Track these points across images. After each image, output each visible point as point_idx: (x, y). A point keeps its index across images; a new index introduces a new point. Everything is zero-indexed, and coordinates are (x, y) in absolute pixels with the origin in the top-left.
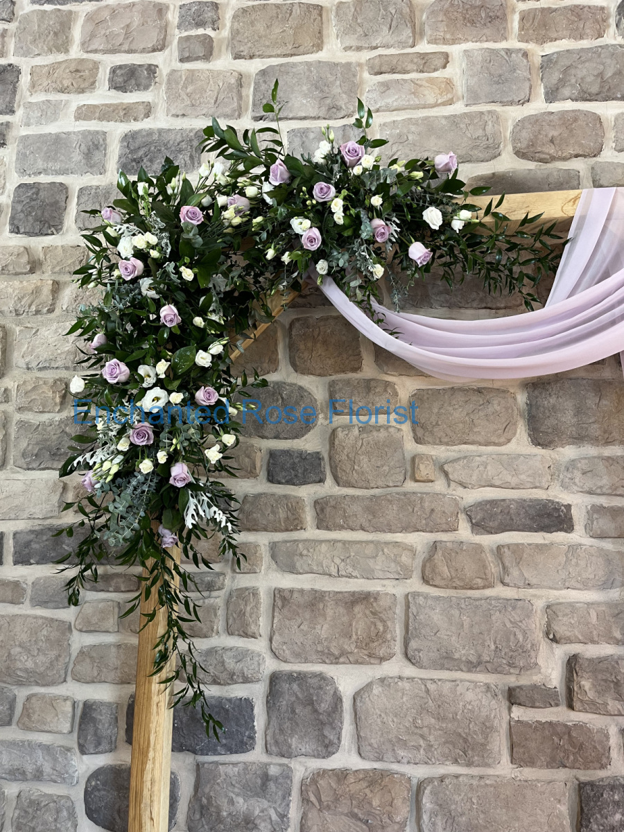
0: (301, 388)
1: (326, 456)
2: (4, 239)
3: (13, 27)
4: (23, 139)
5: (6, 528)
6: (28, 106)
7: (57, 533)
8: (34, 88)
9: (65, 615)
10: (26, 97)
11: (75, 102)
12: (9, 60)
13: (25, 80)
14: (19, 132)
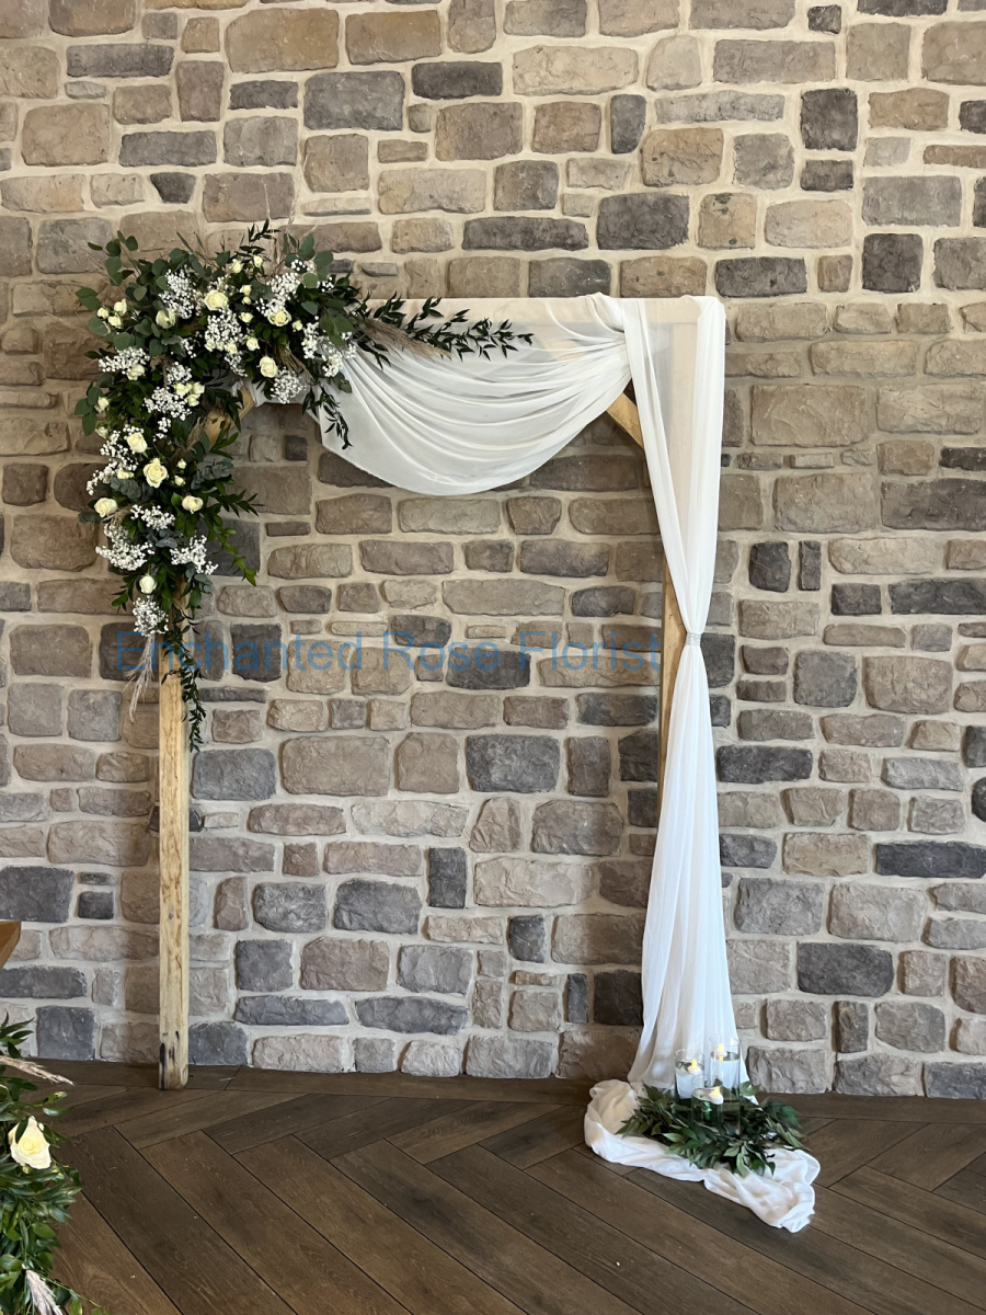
2: (857, 294)
3: (840, 40)
4: (871, 182)
5: (883, 581)
6: (874, 144)
7: (937, 587)
8: (877, 119)
9: (948, 657)
10: (865, 131)
11: (922, 140)
12: (841, 82)
13: (863, 109)
14: (861, 173)
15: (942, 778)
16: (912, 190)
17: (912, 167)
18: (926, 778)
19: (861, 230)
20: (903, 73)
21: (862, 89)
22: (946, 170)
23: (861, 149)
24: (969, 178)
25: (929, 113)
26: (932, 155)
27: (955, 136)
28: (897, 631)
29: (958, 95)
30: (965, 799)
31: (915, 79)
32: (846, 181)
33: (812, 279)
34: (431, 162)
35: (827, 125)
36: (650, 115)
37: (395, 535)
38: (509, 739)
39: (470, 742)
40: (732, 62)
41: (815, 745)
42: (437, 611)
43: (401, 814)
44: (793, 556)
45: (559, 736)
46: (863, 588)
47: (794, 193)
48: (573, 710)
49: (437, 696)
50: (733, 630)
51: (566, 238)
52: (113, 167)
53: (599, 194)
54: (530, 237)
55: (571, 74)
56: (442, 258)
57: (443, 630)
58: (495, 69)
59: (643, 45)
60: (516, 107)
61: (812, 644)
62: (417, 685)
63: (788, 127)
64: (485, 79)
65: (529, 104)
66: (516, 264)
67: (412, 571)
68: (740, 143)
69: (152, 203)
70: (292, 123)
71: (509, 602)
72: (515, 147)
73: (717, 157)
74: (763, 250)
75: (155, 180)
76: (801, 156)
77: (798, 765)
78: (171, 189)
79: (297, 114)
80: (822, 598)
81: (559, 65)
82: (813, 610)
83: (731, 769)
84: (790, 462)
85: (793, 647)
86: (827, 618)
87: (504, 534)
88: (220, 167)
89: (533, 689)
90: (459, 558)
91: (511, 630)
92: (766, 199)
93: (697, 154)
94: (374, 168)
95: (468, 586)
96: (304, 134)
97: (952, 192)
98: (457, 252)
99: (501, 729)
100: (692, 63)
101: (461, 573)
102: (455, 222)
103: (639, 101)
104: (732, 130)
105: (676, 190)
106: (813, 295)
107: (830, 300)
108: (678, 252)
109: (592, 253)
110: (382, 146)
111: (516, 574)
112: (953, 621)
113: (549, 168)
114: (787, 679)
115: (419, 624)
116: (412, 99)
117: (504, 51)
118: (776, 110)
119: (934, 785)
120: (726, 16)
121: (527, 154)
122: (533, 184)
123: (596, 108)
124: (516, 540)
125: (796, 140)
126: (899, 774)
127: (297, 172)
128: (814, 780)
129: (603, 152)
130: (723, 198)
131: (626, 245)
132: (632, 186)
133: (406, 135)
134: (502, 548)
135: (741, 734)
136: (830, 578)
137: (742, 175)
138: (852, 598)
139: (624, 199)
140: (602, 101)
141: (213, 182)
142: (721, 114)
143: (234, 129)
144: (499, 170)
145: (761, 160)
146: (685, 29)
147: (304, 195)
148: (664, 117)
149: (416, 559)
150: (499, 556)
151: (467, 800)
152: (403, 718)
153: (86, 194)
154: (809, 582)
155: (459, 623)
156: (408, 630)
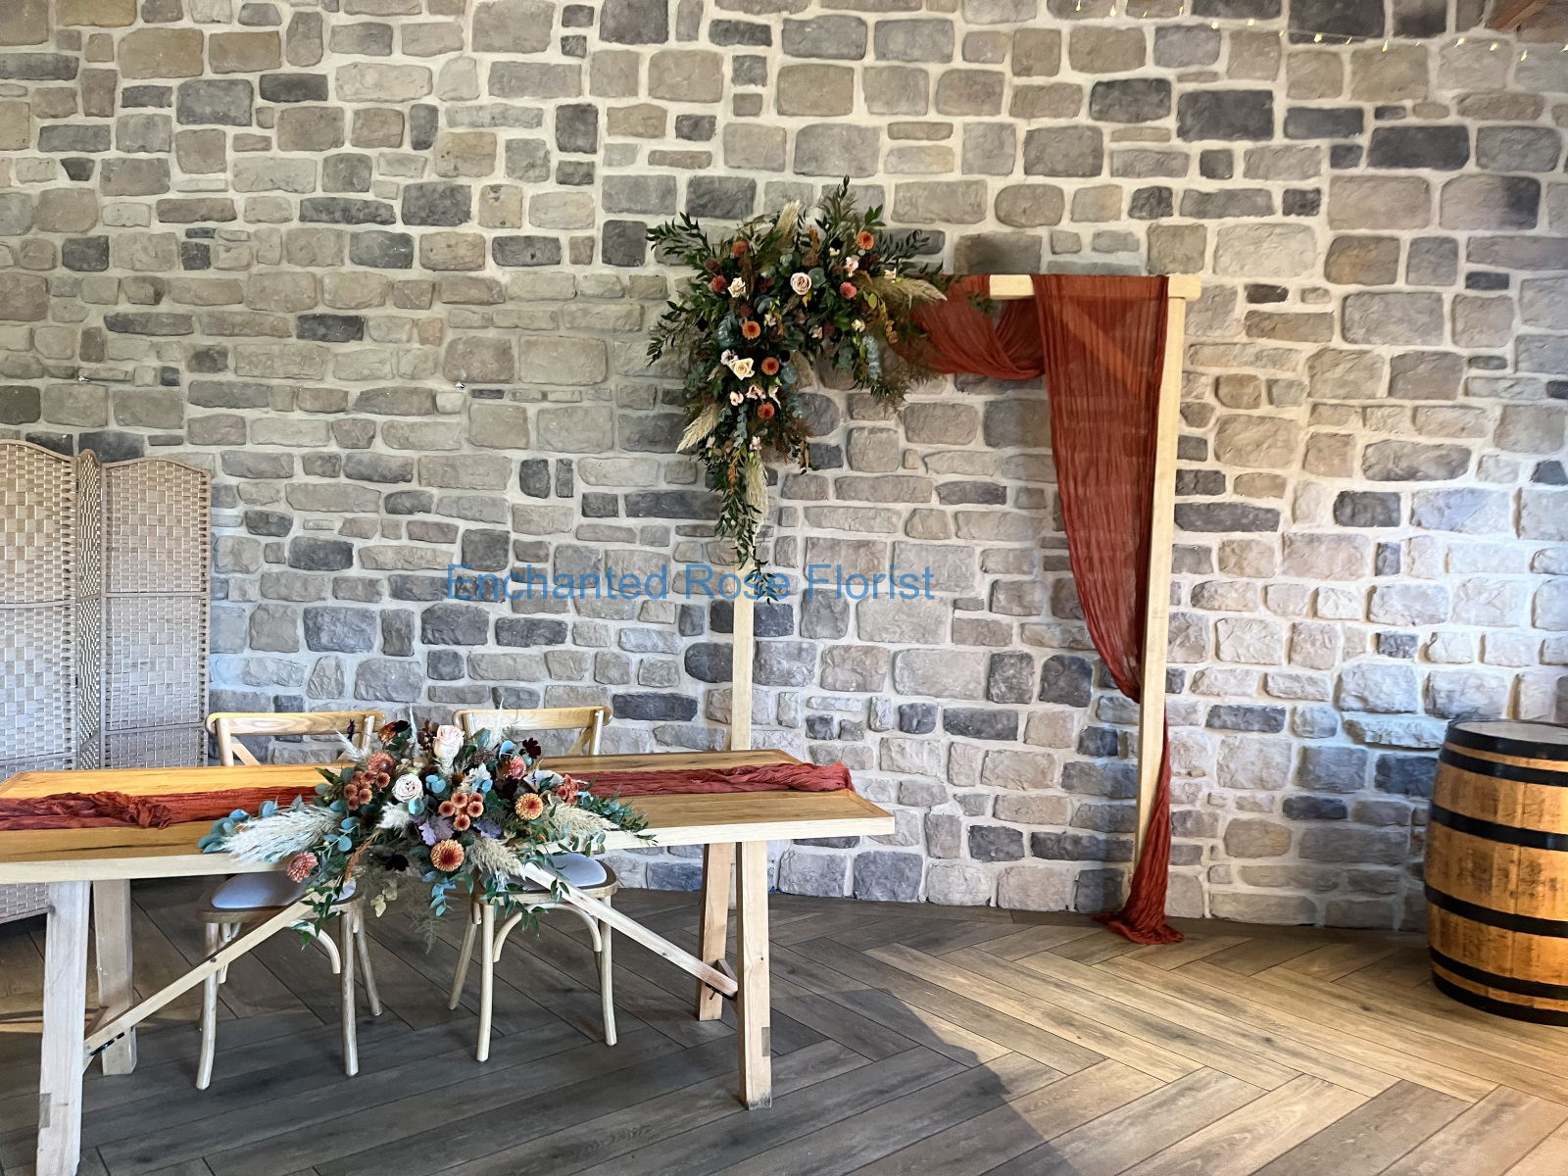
0: (828, 399)
1: (843, 448)
2: (599, 268)
3: (586, 64)
4: (608, 179)
5: (620, 492)
6: (609, 148)
7: (658, 497)
8: (612, 129)
9: (667, 551)
10: (604, 138)
11: (648, 146)
12: (586, 99)
13: (603, 120)
14: (601, 172)
15: (661, 645)
16: (637, 185)
17: (641, 168)
18: (649, 644)
19: (602, 218)
20: (634, 93)
21: (602, 104)
22: (664, 171)
23: (601, 152)
24: (683, 177)
25: (650, 124)
26: (656, 158)
27: (671, 143)
28: (629, 530)
29: (675, 109)
30: (680, 660)
31: (643, 97)
32: (588, 179)
33: (566, 255)
34: (275, 151)
35: (573, 134)
36: (442, 121)
37: (249, 447)
38: (335, 610)
39: (306, 612)
40: (504, 80)
41: (569, 618)
42: (281, 508)
43: (253, 668)
44: (552, 469)
45: (374, 608)
46: (604, 496)
47: (551, 186)
48: (385, 589)
49: (279, 576)
50: (509, 527)
51: (377, 215)
52: (33, 152)
53: (404, 182)
54: (348, 214)
55: (379, 86)
56: (284, 228)
57: (284, 525)
58: (322, 80)
59: (436, 64)
60: (341, 110)
61: (569, 539)
62: (266, 566)
63: (547, 134)
64: (313, 88)
65: (349, 109)
66: (339, 235)
67: (259, 475)
68: (510, 146)
69: (63, 181)
70: (167, 119)
71: (338, 502)
72: (338, 143)
73: (492, 156)
74: (528, 230)
75: (64, 162)
76: (557, 157)
77: (556, 633)
78: (77, 170)
79: (171, 112)
80: (575, 503)
81: (371, 78)
82: (568, 513)
83: (504, 635)
84: (544, 396)
85: (554, 541)
86: (579, 520)
87: (333, 448)
88: (113, 153)
89: (355, 571)
90: (298, 467)
91: (338, 525)
92: (530, 190)
93: (476, 154)
94: (230, 155)
95: (304, 488)
96: (177, 128)
97: (668, 189)
98: (296, 224)
99: (331, 602)
100: (471, 76)
101: (300, 477)
102: (295, 199)
103: (433, 110)
104: (505, 134)
105: (461, 181)
106: (567, 267)
107: (580, 271)
108: (463, 229)
109: (399, 228)
110: (237, 138)
111: (343, 480)
112: (671, 523)
113: (364, 161)
114: (548, 566)
115: (264, 518)
116: (259, 102)
117: (330, 65)
118: (537, 120)
119: (655, 649)
120: (497, 41)
121: (347, 148)
122: (352, 172)
123: (400, 114)
124: (343, 453)
125: (551, 144)
126: (631, 640)
127: (171, 158)
128: (568, 645)
129: (407, 148)
130: (495, 189)
131: (423, 222)
132: (429, 177)
133: (255, 130)
134: (331, 459)
135: (514, 609)
136: (581, 488)
137: (511, 171)
138: (594, 503)
139: (421, 187)
140: (405, 109)
141: (106, 163)
142: (494, 122)
143: (123, 124)
144: (326, 160)
145: (526, 160)
146: (468, 51)
147: (177, 175)
148: (452, 123)
149: (264, 466)
150: (329, 465)
151: (305, 658)
152: (254, 592)
153: (13, 174)
154: (566, 490)
155: (297, 518)
156: (257, 523)
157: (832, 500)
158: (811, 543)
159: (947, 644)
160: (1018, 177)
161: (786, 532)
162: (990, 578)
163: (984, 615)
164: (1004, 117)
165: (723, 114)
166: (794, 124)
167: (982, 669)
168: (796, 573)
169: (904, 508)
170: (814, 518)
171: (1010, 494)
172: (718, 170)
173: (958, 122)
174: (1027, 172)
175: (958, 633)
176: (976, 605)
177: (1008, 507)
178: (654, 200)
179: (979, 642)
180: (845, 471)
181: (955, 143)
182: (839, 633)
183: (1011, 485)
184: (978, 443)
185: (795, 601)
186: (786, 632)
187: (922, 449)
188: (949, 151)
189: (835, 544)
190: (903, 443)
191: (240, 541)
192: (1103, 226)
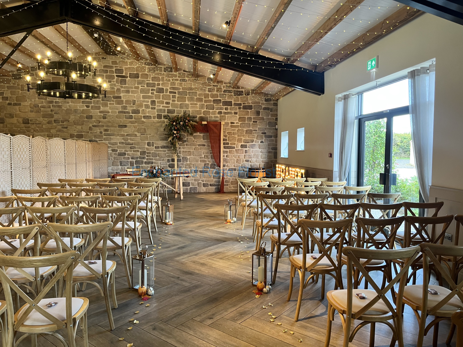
1: (187, 140)
2: (156, 119)
3: (154, 95)
4: (157, 109)
5: (160, 146)
6: (157, 105)
7: (164, 146)
8: (157, 103)
9: (166, 153)
10: (157, 104)
11: (162, 105)
12: (154, 99)
13: (156, 102)
14: (156, 108)
16: (161, 110)
17: (161, 108)
19: (157, 113)
20: (160, 99)
21: (156, 100)
24: (166, 109)
25: (163, 103)
26: (163, 107)
27: (165, 105)
28: (161, 150)
29: (165, 101)
30: (168, 166)
31: (161, 99)
32: (155, 109)
33: (152, 118)
34: (115, 105)
35: (153, 104)
36: (136, 102)
37: (112, 141)
38: (124, 161)
39: (120, 161)
40: (144, 97)
41: (154, 161)
42: (116, 148)
43: (113, 168)
44: (151, 143)
45: (129, 160)
46: (158, 146)
47: (150, 110)
48: (130, 158)
49: (116, 157)
50: (146, 150)
51: (128, 113)
52: (81, 104)
53: (132, 109)
54: (125, 113)
55: (128, 98)
56: (116, 114)
57: (117, 151)
58: (121, 96)
59: (135, 95)
60: (123, 100)
61: (153, 152)
62: (114, 156)
63: (149, 103)
64: (120, 97)
65: (124, 100)
66: (123, 115)
67: (113, 144)
68: (145, 105)
69: (85, 108)
70: (100, 101)
71: (124, 148)
72: (123, 104)
73: (143, 106)
74: (147, 115)
75: (86, 106)
76: (151, 106)
77: (152, 163)
78: (88, 107)
79: (101, 100)
80: (154, 147)
81: (127, 97)
82: (153, 148)
83: (146, 163)
84: (150, 134)
85: (152, 152)
86: (155, 149)
87: (123, 141)
88: (93, 105)
89: (126, 156)
90: (118, 143)
91: (124, 150)
92: (148, 110)
93: (141, 106)
94: (109, 105)
95: (119, 146)
96: (102, 102)
97: (165, 110)
98: (118, 114)
99: (123, 160)
100: (140, 97)
101: (119, 145)
102: (117, 111)
103: (135, 100)
104: (144, 103)
105: (139, 109)
106: (152, 119)
107: (154, 120)
108: (139, 114)
109: (131, 114)
110: (110, 103)
111: (124, 145)
112: (166, 149)
113: (126, 106)
114: (151, 155)
115: (115, 150)
116: (112, 99)
117: (122, 95)
118: (148, 102)
119: (165, 164)
120: (143, 93)
121: (124, 105)
122: (125, 107)
123: (131, 101)
124: (124, 142)
125: (150, 105)
126: (162, 163)
127: (101, 105)
128: (154, 164)
129: (132, 105)
130: (143, 110)
131: (134, 114)
132: (135, 108)
133: (112, 102)
134: (123, 142)
135: (147, 160)
136: (155, 145)
137: (145, 108)
138: (157, 147)
139: (134, 109)
140: (132, 100)
141: (92, 106)
142: (143, 102)
143: (94, 101)
144: (121, 106)
145: (147, 106)
146: (139, 94)
147: (101, 107)
148: (137, 102)
149: (114, 143)
150: (123, 143)
151: (120, 167)
152: (113, 159)
153: (78, 107)
154: (153, 146)
155: (118, 150)
156: (113, 150)
157: (186, 146)
158: (183, 151)
159: (199, 163)
160: (205, 110)
161: (180, 150)
162: (204, 155)
163: (203, 159)
164: (203, 103)
165: (171, 102)
166: (179, 103)
167: (203, 165)
168: (182, 155)
169: (194, 147)
170: (183, 148)
171: (206, 145)
172: (170, 108)
173: (198, 103)
174: (206, 109)
175: (201, 161)
176: (203, 158)
177: (206, 147)
178: (163, 111)
179: (203, 162)
180: (187, 143)
181: (198, 106)
182: (187, 162)
183: (206, 144)
184: (202, 139)
185: (182, 158)
186: (181, 162)
187: (196, 140)
188: (197, 106)
189: (186, 151)
190: (193, 140)
191: (111, 153)
192: (215, 115)
